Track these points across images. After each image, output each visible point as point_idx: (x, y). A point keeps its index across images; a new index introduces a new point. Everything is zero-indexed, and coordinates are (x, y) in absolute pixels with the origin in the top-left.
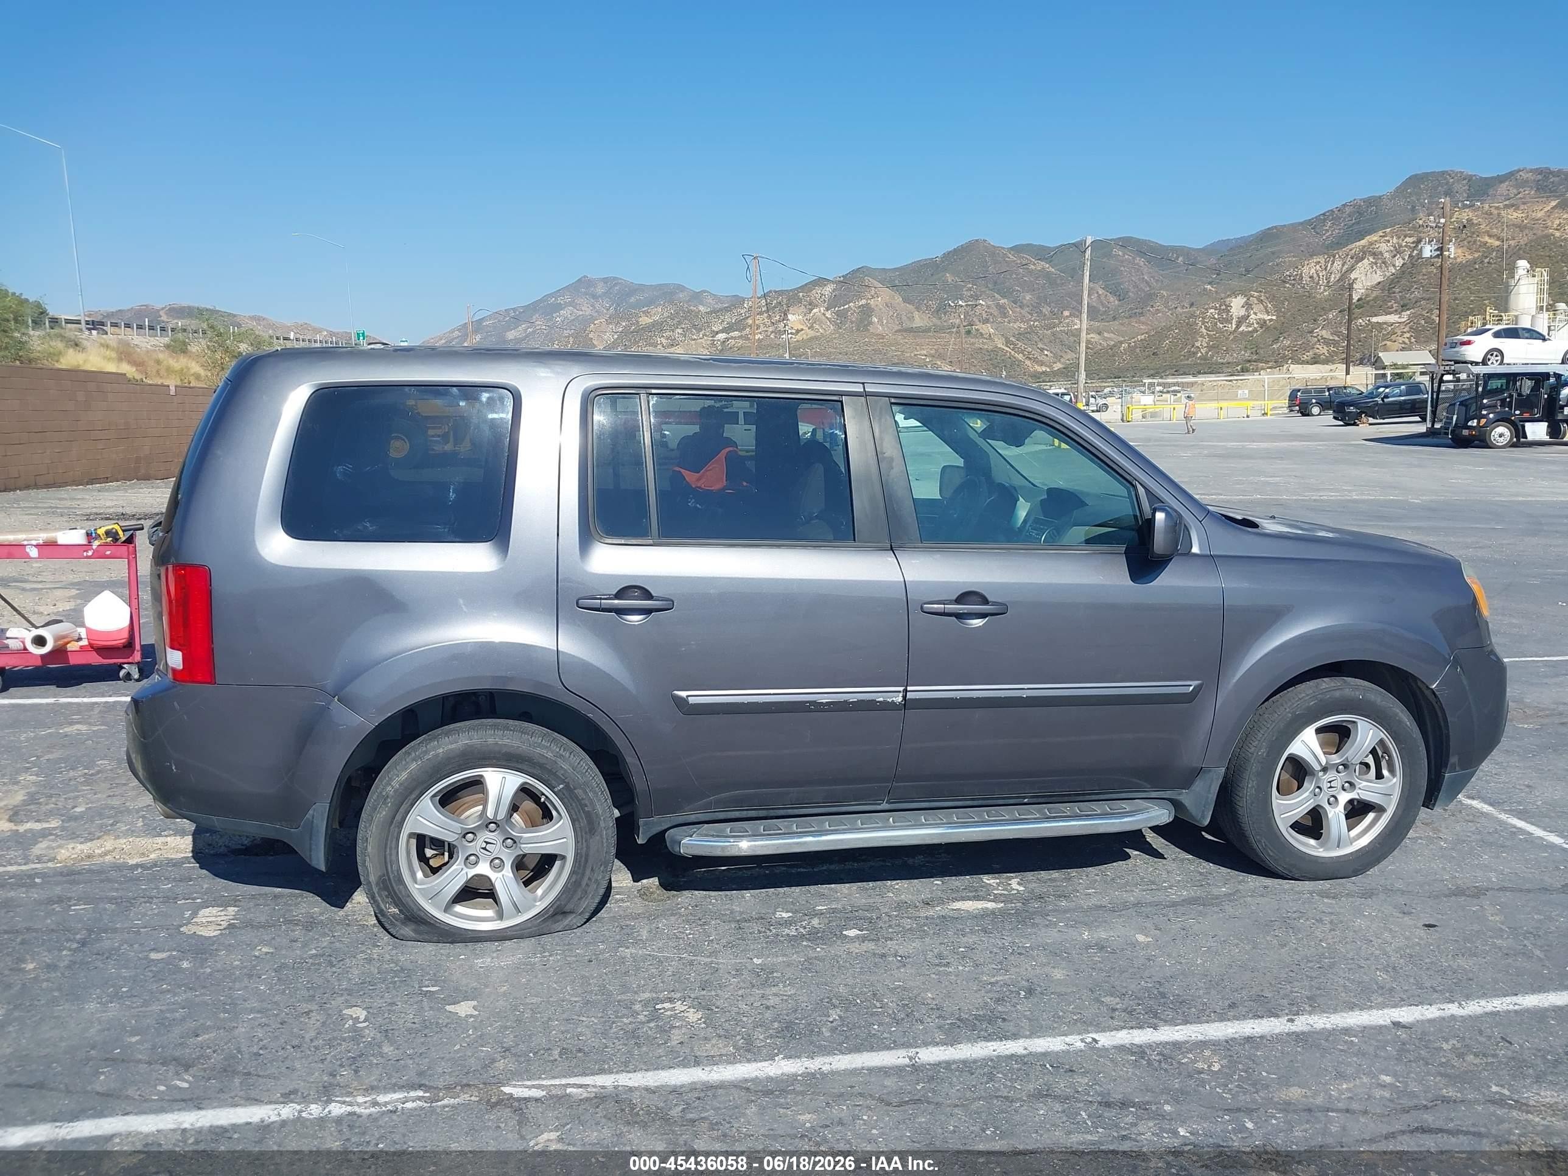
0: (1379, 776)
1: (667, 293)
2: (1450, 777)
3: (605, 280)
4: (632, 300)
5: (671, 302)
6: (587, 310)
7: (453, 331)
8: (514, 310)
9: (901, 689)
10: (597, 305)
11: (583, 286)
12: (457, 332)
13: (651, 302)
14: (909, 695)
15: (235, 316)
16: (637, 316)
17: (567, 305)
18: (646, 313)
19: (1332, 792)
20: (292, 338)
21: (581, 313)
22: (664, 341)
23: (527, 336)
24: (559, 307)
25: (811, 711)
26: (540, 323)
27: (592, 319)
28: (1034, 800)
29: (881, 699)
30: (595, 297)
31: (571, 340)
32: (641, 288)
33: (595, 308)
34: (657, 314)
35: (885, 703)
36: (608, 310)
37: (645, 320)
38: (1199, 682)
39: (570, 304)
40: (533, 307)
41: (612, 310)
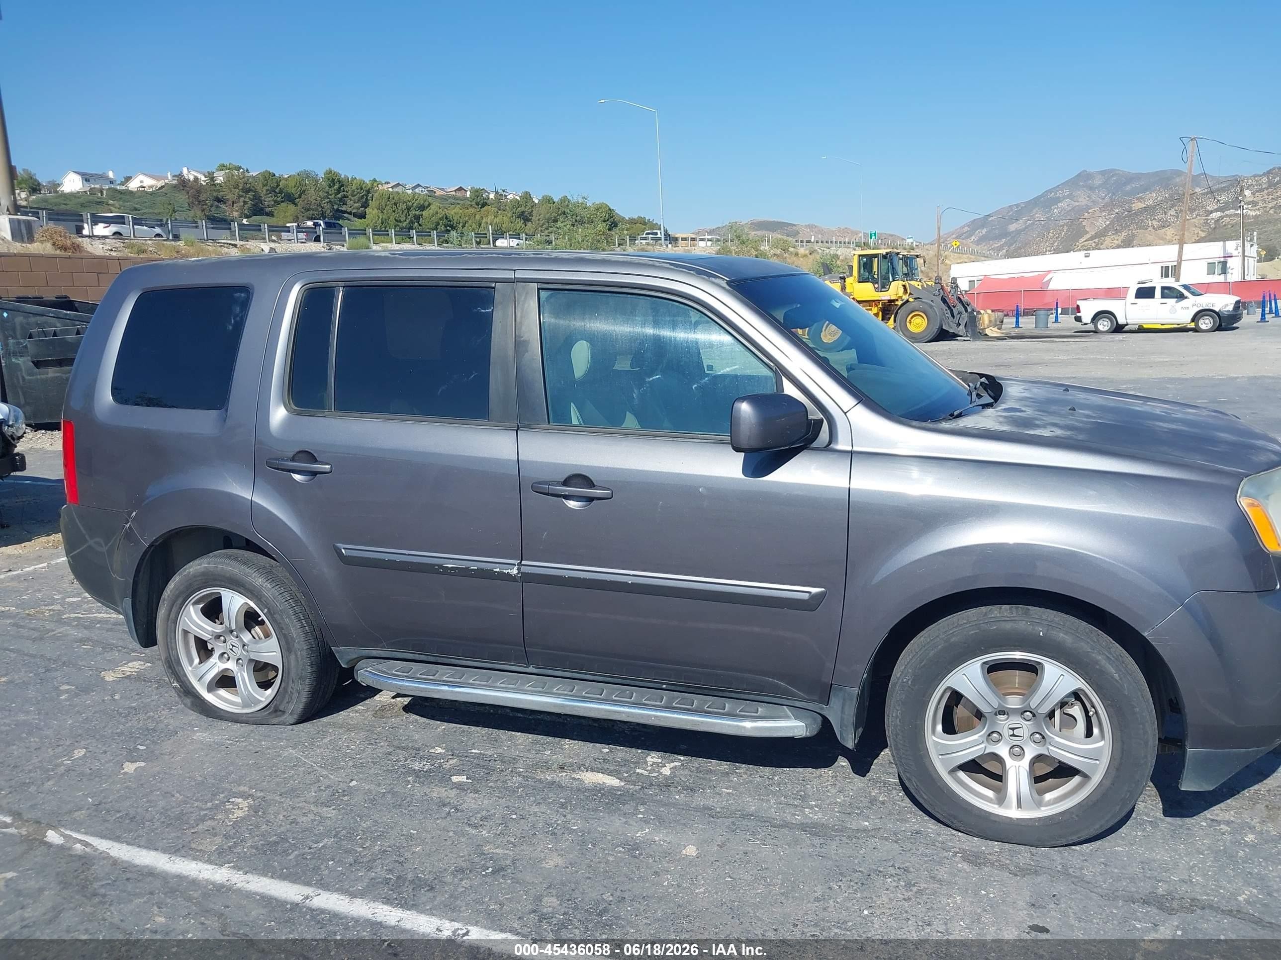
0: (1089, 733)
1: (1164, 179)
2: (1194, 754)
3: (1103, 173)
4: (1128, 188)
5: (1167, 187)
6: (1083, 201)
7: (964, 227)
8: (1017, 205)
9: (516, 562)
10: (1094, 196)
11: (1082, 180)
12: (966, 228)
13: (1146, 189)
14: (523, 569)
15: (795, 225)
16: (1130, 202)
17: (1064, 198)
18: (1140, 199)
19: (1015, 741)
20: (812, 241)
21: (1077, 204)
22: (1155, 223)
23: (1026, 228)
24: (1057, 200)
25: (441, 573)
26: (1039, 215)
27: (1088, 208)
28: (673, 688)
29: (498, 570)
30: (1091, 188)
31: (1065, 228)
32: (1138, 177)
33: (1091, 198)
34: (1151, 199)
35: (501, 574)
36: (1104, 199)
37: (1138, 206)
38: (823, 589)
39: (1068, 197)
40: (1034, 203)
41: (1107, 199)
